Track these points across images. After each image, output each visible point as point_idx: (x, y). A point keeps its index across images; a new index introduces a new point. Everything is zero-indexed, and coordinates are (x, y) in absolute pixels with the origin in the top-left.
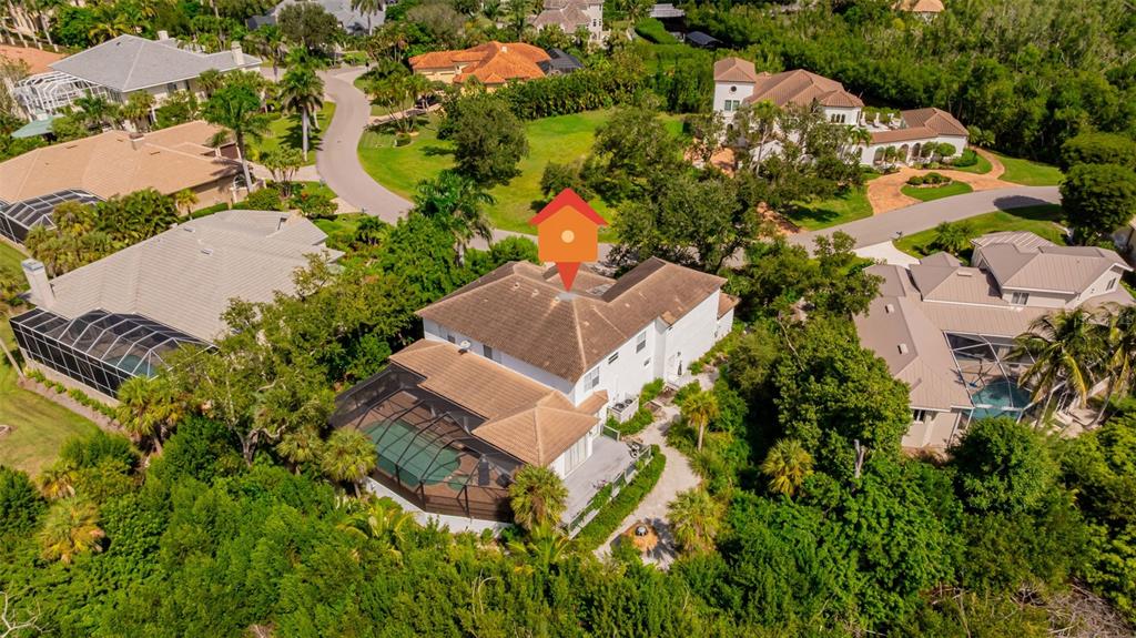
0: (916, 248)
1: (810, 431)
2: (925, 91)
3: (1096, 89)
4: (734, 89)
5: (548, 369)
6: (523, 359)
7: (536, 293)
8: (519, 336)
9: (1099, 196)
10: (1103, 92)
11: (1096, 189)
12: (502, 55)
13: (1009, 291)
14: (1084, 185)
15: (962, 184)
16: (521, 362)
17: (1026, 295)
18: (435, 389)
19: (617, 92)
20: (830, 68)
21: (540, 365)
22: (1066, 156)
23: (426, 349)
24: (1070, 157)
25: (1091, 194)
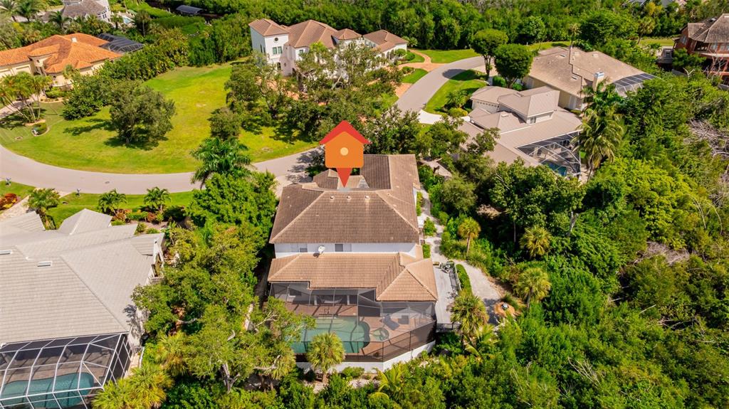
0: (436, 110)
1: (540, 216)
2: (354, 21)
3: (454, 6)
4: (276, 39)
5: (395, 241)
6: (374, 242)
7: (350, 199)
8: (360, 229)
9: (517, 61)
10: (458, 7)
11: (516, 58)
12: (75, 45)
13: (529, 119)
14: (509, 57)
15: (420, 69)
16: (374, 244)
17: (535, 118)
18: (322, 286)
19: (175, 56)
20: (287, 16)
21: (389, 241)
22: (479, 44)
23: (289, 264)
24: (481, 44)
25: (515, 60)
